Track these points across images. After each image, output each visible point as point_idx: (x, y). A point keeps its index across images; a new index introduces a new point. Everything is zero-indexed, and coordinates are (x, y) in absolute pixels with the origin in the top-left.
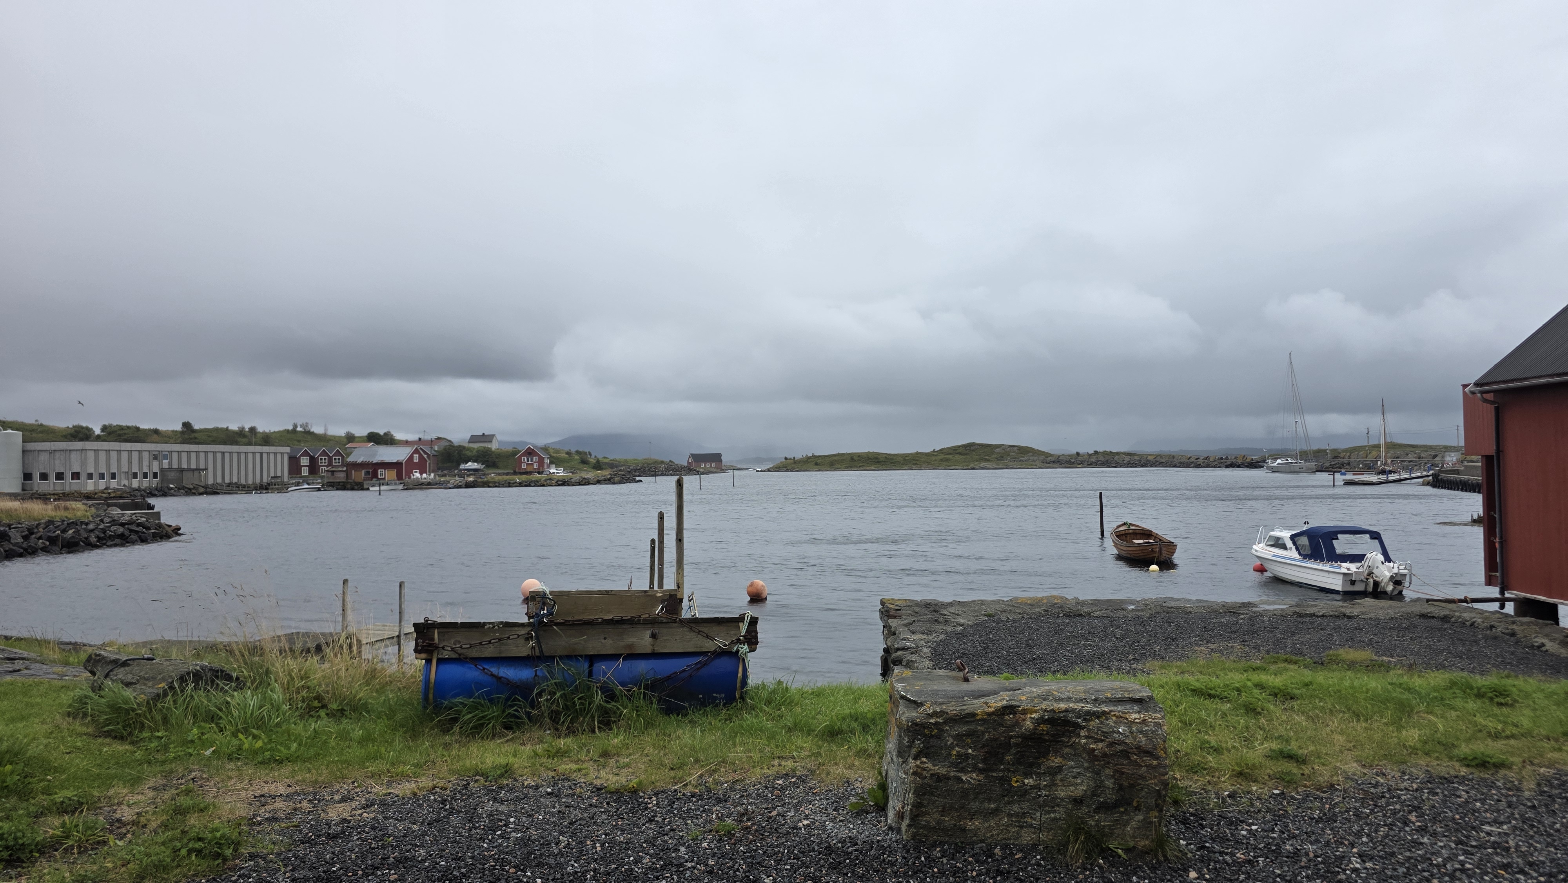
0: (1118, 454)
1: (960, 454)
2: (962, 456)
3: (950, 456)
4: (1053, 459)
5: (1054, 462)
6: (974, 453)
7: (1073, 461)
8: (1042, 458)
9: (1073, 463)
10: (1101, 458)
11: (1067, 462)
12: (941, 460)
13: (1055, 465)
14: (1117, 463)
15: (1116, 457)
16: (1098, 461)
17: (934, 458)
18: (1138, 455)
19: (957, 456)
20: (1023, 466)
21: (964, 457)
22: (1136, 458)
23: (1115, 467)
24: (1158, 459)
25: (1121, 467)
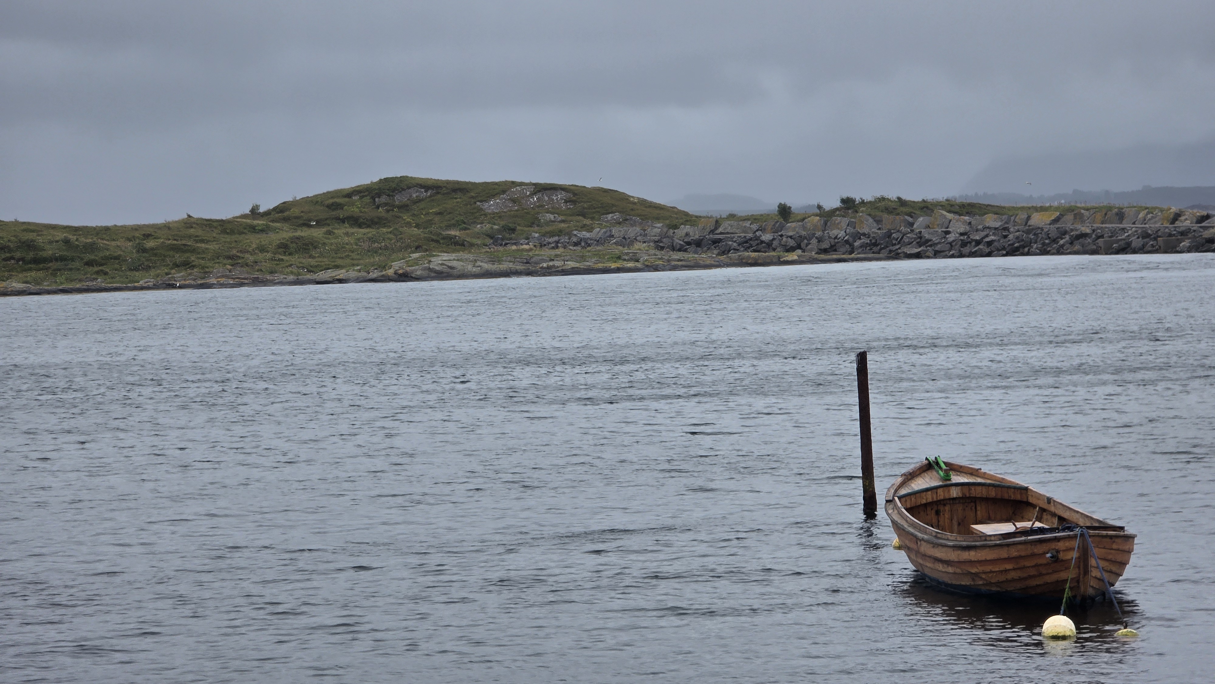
0: (926, 207)
1: (355, 221)
2: (360, 232)
3: (317, 233)
4: (695, 233)
5: (698, 244)
6: (407, 217)
7: (767, 237)
8: (656, 229)
9: (769, 245)
10: (868, 226)
11: (746, 244)
12: (284, 247)
13: (704, 257)
14: (922, 241)
15: (921, 221)
16: (858, 236)
17: (254, 240)
18: (998, 211)
19: (340, 230)
20: (589, 264)
21: (371, 232)
22: (992, 221)
23: (918, 256)
24: (1068, 223)
25: (937, 254)
